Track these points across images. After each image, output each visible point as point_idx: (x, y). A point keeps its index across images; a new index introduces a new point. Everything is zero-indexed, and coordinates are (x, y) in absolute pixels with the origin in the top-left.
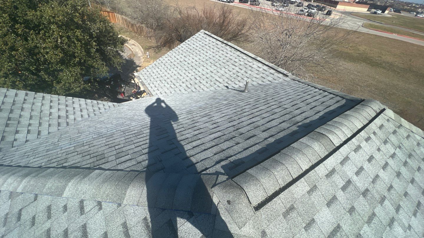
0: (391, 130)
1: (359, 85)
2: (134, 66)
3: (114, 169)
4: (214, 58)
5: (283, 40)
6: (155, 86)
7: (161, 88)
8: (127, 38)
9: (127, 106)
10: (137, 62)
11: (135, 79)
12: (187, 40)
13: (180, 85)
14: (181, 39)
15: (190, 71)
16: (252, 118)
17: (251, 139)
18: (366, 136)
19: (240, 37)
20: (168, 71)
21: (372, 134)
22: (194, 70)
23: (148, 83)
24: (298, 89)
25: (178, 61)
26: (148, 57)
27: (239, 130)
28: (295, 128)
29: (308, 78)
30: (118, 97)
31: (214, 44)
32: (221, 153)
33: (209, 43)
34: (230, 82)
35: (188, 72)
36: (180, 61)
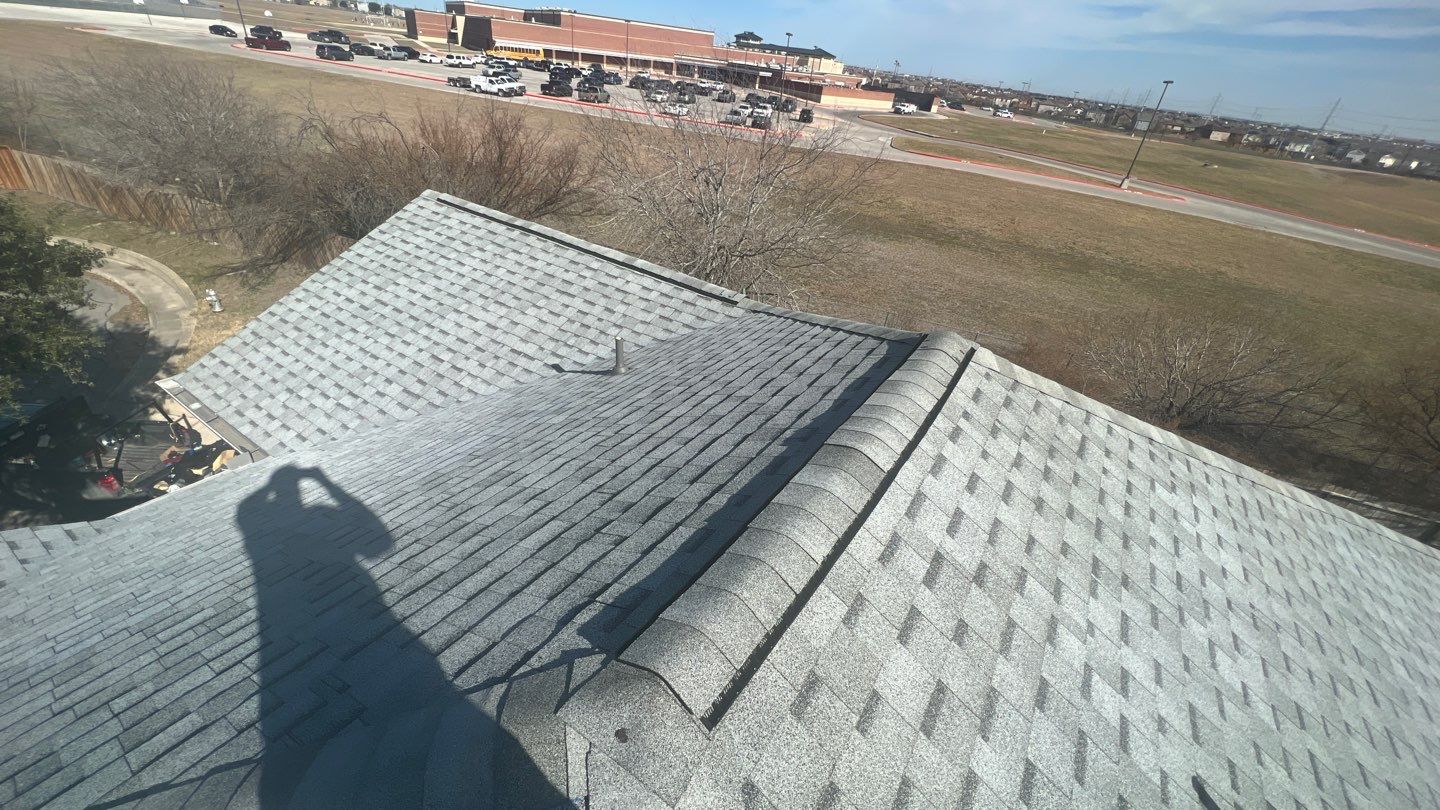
0: (1000, 400)
1: (925, 299)
2: (152, 353)
3: (122, 795)
4: (492, 280)
5: (700, 198)
6: (271, 417)
7: (297, 419)
8: (97, 245)
9: (141, 521)
10: (166, 337)
11: (168, 405)
12: (376, 230)
13: (378, 393)
14: (350, 225)
15: (410, 337)
16: (654, 449)
17: (660, 515)
18: (950, 427)
19: (567, 201)
20: (318, 349)
21: (962, 419)
22: (425, 331)
23: (230, 410)
24: (767, 335)
25: (353, 307)
26: (218, 309)
27: (618, 498)
28: (777, 449)
29: (797, 300)
30: (86, 496)
31: (480, 233)
32: (572, 588)
33: (463, 233)
34: (563, 351)
35: (404, 342)
36: (362, 307)
